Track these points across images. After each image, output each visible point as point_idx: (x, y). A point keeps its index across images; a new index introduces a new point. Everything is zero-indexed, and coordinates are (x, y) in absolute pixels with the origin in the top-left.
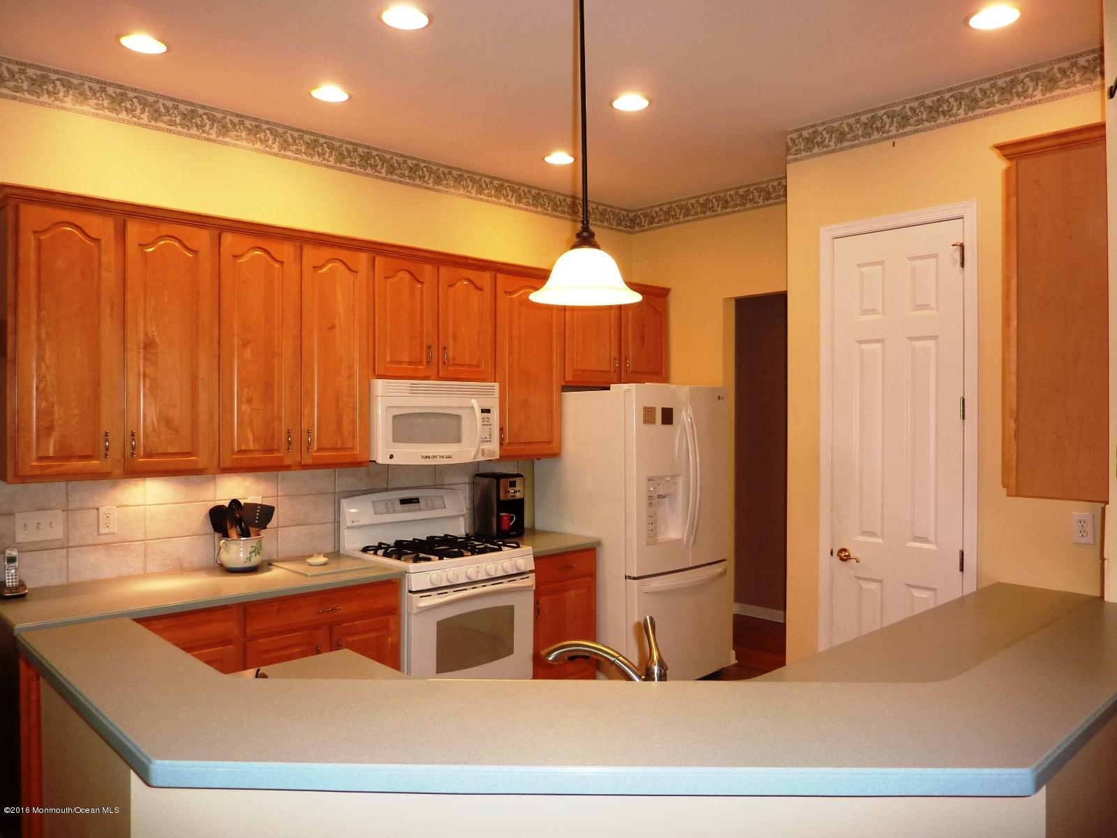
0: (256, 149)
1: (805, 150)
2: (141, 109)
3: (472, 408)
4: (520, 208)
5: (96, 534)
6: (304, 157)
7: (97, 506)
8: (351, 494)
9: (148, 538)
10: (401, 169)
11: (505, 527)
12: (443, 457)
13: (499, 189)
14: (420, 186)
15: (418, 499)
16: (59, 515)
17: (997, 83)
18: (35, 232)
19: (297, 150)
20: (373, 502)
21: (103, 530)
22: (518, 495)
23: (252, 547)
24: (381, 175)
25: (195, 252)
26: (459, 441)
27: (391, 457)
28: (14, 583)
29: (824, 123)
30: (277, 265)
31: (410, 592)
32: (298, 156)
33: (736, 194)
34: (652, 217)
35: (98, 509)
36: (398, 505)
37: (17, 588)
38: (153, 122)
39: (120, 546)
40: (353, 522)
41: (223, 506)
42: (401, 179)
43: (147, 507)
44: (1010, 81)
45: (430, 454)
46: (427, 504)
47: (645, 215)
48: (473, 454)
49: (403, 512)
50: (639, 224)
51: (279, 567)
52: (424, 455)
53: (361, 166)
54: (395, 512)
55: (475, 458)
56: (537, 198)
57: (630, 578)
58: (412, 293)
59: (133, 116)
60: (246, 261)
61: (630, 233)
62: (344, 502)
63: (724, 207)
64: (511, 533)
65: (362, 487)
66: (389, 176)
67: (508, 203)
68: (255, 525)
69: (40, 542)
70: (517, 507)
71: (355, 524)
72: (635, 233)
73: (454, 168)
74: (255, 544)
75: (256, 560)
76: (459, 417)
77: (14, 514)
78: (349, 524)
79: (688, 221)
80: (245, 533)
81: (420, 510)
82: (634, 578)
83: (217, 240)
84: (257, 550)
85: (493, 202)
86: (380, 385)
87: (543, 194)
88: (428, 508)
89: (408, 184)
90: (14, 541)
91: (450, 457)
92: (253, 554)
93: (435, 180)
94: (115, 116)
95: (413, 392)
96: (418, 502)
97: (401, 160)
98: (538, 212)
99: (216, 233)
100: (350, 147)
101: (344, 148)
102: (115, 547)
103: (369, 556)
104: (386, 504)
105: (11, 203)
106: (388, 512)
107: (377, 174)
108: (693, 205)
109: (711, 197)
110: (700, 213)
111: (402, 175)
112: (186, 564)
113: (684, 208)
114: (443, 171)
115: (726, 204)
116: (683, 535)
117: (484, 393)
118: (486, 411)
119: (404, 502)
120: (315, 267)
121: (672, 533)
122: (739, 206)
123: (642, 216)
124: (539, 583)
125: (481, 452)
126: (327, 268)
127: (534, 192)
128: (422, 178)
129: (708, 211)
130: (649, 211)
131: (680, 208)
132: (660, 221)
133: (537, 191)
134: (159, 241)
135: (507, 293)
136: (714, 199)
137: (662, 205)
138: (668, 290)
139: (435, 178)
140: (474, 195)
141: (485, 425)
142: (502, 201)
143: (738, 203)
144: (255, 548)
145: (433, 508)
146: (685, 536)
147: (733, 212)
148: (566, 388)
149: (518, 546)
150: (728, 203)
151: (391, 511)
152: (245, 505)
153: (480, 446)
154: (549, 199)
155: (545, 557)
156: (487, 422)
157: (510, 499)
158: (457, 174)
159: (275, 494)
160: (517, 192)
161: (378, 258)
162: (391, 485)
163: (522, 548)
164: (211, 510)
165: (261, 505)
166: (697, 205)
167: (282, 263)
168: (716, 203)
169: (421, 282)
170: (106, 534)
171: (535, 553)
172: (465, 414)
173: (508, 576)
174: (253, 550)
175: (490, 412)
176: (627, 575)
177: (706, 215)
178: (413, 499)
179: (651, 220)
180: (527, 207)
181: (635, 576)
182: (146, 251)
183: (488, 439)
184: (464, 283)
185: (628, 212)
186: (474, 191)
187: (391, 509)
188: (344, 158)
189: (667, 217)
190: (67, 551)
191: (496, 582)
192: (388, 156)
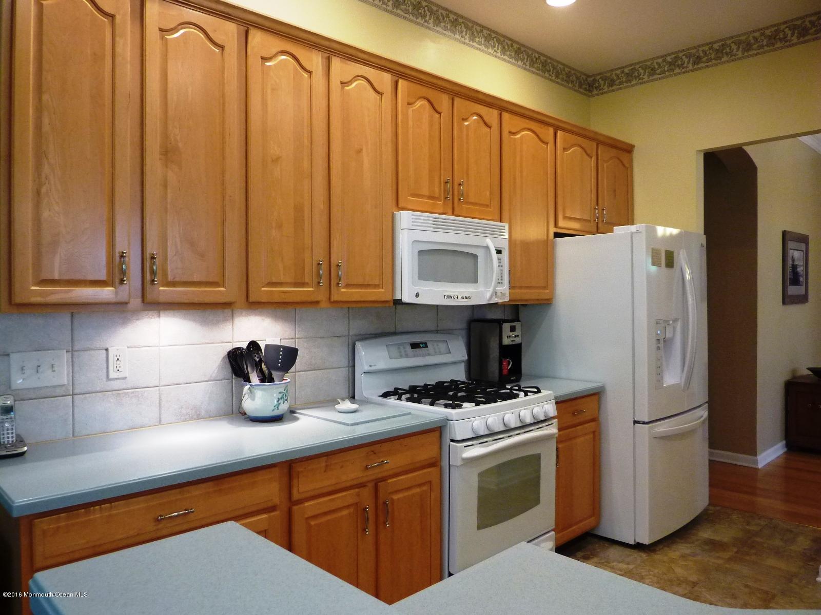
3: (487, 248)
4: (504, 60)
5: (105, 380)
7: (107, 346)
8: (366, 337)
9: (162, 384)
10: (405, 5)
11: (505, 372)
12: (463, 297)
13: (488, 38)
14: (422, 26)
15: (426, 344)
16: (65, 357)
20: (387, 346)
21: (112, 375)
22: (518, 340)
23: (280, 393)
24: (388, 8)
25: (222, 47)
26: (475, 281)
27: (417, 295)
28: (10, 439)
30: (306, 75)
31: (452, 441)
33: (710, 49)
34: (612, 80)
35: (107, 350)
36: (409, 348)
37: (14, 445)
39: (133, 393)
40: (371, 366)
41: (239, 349)
42: (405, 15)
43: (161, 348)
45: (452, 294)
46: (434, 349)
47: (604, 79)
48: (488, 295)
49: (415, 356)
50: (598, 88)
52: (447, 294)
54: (407, 356)
55: (489, 301)
56: (518, 52)
57: (638, 422)
58: (431, 125)
60: (274, 65)
61: (589, 96)
63: (695, 63)
64: (512, 379)
65: (372, 330)
66: (395, 10)
67: (495, 53)
68: (278, 369)
69: (40, 388)
70: (514, 353)
71: (373, 368)
72: (594, 96)
73: (451, 12)
74: (282, 390)
75: (284, 407)
76: (475, 257)
77: (8, 355)
78: (367, 368)
79: (653, 80)
80: (266, 378)
81: (429, 355)
82: (644, 423)
83: (243, 37)
84: (284, 397)
85: (483, 51)
86: (404, 218)
87: (522, 49)
88: (436, 354)
89: (410, 21)
90: (10, 387)
91: (469, 298)
92: (281, 401)
93: (435, 20)
95: (437, 226)
96: (426, 346)
98: (519, 66)
99: (243, 29)
102: (126, 394)
103: (392, 401)
104: (399, 348)
106: (401, 356)
107: (384, 6)
108: (659, 64)
109: (680, 55)
110: (667, 71)
111: (406, 11)
112: (203, 413)
113: (649, 68)
114: (441, 13)
115: (698, 60)
116: (681, 379)
117: (496, 234)
118: (499, 252)
119: (415, 346)
120: (342, 83)
121: (673, 378)
122: (713, 60)
123: (600, 80)
124: (560, 429)
125: (495, 293)
126: (354, 85)
127: (515, 46)
128: (423, 17)
129: (677, 69)
130: (608, 75)
131: (645, 68)
132: (621, 83)
133: (518, 46)
134: (182, 28)
135: (511, 133)
136: (684, 57)
137: (623, 67)
138: (633, 147)
139: (435, 18)
140: (467, 41)
141: (499, 266)
142: (490, 50)
143: (713, 57)
144: (282, 394)
145: (440, 353)
146: (683, 380)
147: (707, 66)
148: (557, 235)
149: (539, 391)
150: (701, 59)
151: (404, 355)
152: (267, 346)
153: (495, 287)
154: (528, 56)
155: (561, 403)
156: (499, 262)
157: (511, 343)
158: (453, 18)
159: (293, 336)
160: (502, 44)
161: (401, 82)
162: (400, 329)
163: (544, 393)
164: (229, 353)
165: (284, 347)
166: (665, 64)
167: (310, 72)
168: (686, 60)
169: (439, 113)
170: (117, 379)
171: (556, 398)
172: (480, 254)
173: (537, 423)
174: (280, 396)
175: (501, 253)
176: (636, 419)
177: (675, 72)
178: (423, 343)
179: (612, 83)
180: (511, 60)
181: (646, 420)
182: (167, 37)
183: (500, 281)
184: (475, 118)
185: (588, 76)
186: (467, 37)
187: (403, 353)
189: (630, 78)
190: (73, 399)
191: (527, 430)
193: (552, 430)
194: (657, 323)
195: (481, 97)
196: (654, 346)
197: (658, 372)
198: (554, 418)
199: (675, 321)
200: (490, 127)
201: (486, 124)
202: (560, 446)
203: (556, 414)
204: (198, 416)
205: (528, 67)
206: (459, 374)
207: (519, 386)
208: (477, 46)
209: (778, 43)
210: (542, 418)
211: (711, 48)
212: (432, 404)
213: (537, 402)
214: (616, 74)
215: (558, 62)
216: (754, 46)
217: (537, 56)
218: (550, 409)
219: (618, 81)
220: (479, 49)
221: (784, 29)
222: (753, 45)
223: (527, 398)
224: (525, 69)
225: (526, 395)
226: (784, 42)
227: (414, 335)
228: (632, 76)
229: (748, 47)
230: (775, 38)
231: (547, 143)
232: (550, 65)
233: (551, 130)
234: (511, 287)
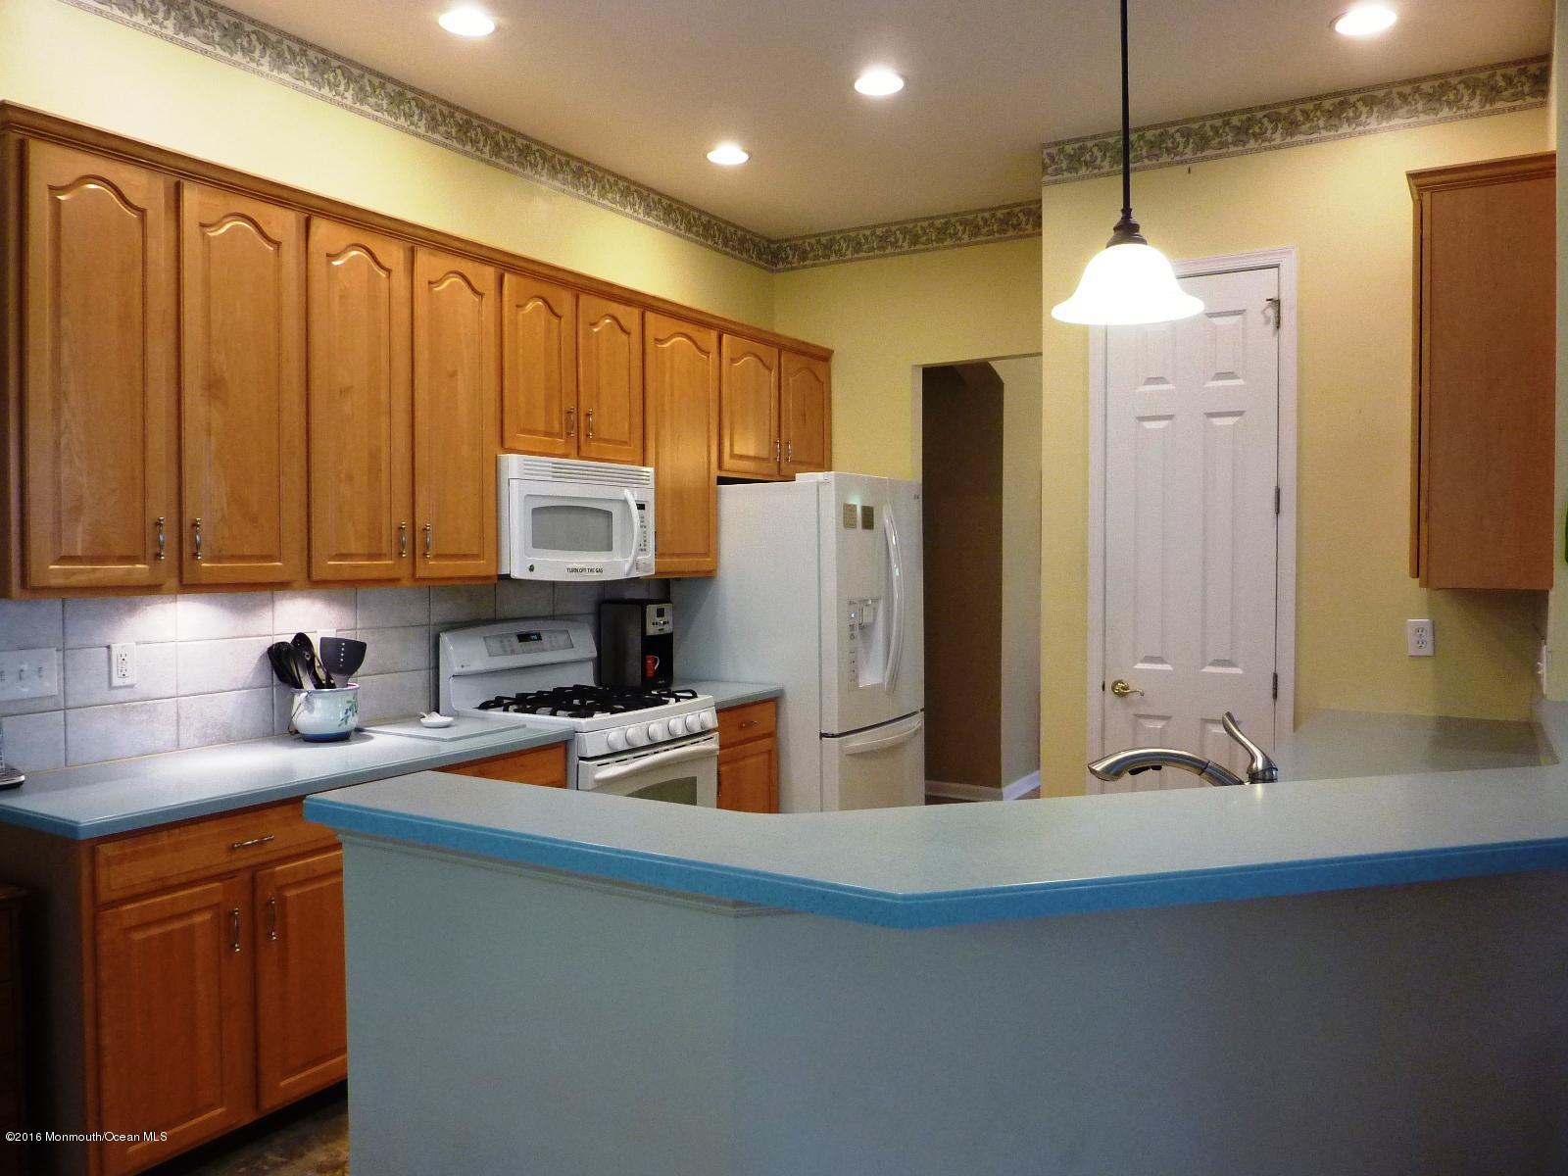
0: (322, 96)
1: (1069, 170)
2: (165, 12)
3: (625, 502)
4: (649, 223)
5: (105, 685)
6: (386, 116)
7: (107, 642)
8: (453, 626)
9: (181, 693)
10: (509, 150)
11: (650, 673)
12: (592, 571)
13: (626, 193)
14: (532, 179)
15: (539, 635)
16: (55, 656)
17: (1323, 104)
18: (51, 188)
19: (377, 105)
20: (485, 638)
21: (117, 681)
22: (668, 629)
23: (348, 702)
24: (484, 156)
25: (277, 244)
26: (609, 547)
27: (532, 569)
29: (1094, 137)
30: (383, 274)
31: (582, 759)
32: (379, 114)
33: (930, 226)
34: (804, 252)
35: (108, 647)
36: (515, 640)
38: (182, 34)
39: (142, 706)
40: (463, 666)
41: (284, 643)
42: (508, 164)
43: (179, 644)
44: (1338, 103)
45: (578, 566)
46: (551, 642)
47: (794, 249)
48: (627, 567)
49: (524, 652)
50: (785, 260)
51: (383, 733)
52: (571, 566)
53: (459, 140)
54: (513, 652)
55: (628, 575)
56: (668, 210)
57: (826, 735)
58: (548, 332)
59: (153, 22)
60: (344, 264)
61: (773, 271)
62: (445, 639)
63: (912, 243)
64: (660, 681)
65: (462, 616)
66: (494, 159)
67: (635, 214)
68: (341, 671)
69: (22, 701)
70: (662, 647)
71: (465, 669)
72: (779, 271)
73: (572, 157)
74: (350, 698)
75: (353, 722)
76: (609, 514)
78: (457, 670)
79: (858, 259)
80: (326, 684)
81: (544, 650)
82: (833, 736)
83: (303, 230)
84: (353, 708)
85: (618, 212)
86: (513, 464)
87: (675, 206)
88: (553, 649)
89: (517, 173)
91: (600, 571)
92: (350, 713)
93: (549, 170)
94: (128, 18)
95: (558, 475)
96: (540, 638)
97: (508, 136)
98: (669, 232)
99: (303, 217)
100: (446, 111)
101: (437, 111)
102: (134, 707)
103: (496, 714)
104: (502, 642)
105: (14, 137)
106: (505, 653)
107: (479, 153)
108: (866, 238)
109: (894, 228)
110: (877, 249)
111: (509, 160)
112: (234, 733)
113: (853, 241)
114: (559, 160)
115: (915, 239)
116: (884, 677)
117: (637, 481)
118: (641, 507)
119: (524, 638)
120: (430, 283)
121: (873, 676)
122: (935, 242)
123: (788, 249)
124: (722, 747)
125: (636, 565)
126: (445, 284)
127: (665, 202)
128: (533, 166)
129: (890, 247)
130: (799, 242)
131: (848, 240)
132: (816, 257)
133: (668, 202)
134: (228, 222)
135: (657, 340)
136: (899, 231)
137: (819, 235)
138: (831, 352)
139: (550, 168)
140: (596, 198)
141: (641, 527)
142: (628, 210)
143: (934, 238)
144: (350, 704)
145: (559, 648)
146: (886, 680)
147: (927, 250)
148: (722, 481)
149: (695, 696)
150: (919, 238)
151: (510, 651)
152: (323, 640)
153: (636, 556)
154: (682, 214)
155: (722, 711)
156: (642, 522)
157: (659, 633)
158: (576, 166)
159: (353, 626)
160: (645, 200)
161: (507, 277)
162: (500, 615)
163: (701, 698)
164: (270, 650)
165: (348, 642)
166: (873, 238)
167: (389, 271)
168: (901, 237)
169: (559, 317)
170: (121, 687)
171: (716, 705)
172: (616, 511)
173: (692, 736)
174: (348, 706)
175: (644, 509)
176: (823, 732)
177: (887, 251)
178: (533, 635)
179: (804, 256)
180: (658, 223)
181: (836, 732)
182: (209, 234)
183: (643, 547)
184: (608, 321)
185: (770, 241)
186: (595, 192)
187: (508, 649)
188: (437, 125)
189: (828, 252)
190: (65, 714)
191: (680, 744)
192: (492, 129)
193: (712, 745)
194: (850, 603)
195: (615, 291)
196: (846, 632)
197: (852, 668)
198: (714, 730)
199: (876, 600)
200: (628, 334)
201: (623, 330)
202: (723, 769)
203: (717, 725)
204: (228, 737)
205: (682, 232)
206: (586, 677)
207: (669, 691)
208: (610, 204)
209: (1011, 231)
210: (698, 729)
211: (932, 225)
212: (553, 714)
213: (691, 710)
214: (809, 244)
215: (728, 223)
216: (983, 231)
217: (696, 215)
218: (709, 718)
219: (813, 254)
220: (612, 209)
222: (982, 229)
223: (678, 704)
224: (680, 236)
225: (677, 700)
226: (1017, 231)
227: (521, 623)
228: (830, 249)
229: (976, 231)
230: (1007, 224)
231: (707, 353)
232: (715, 227)
233: (714, 334)
234: (658, 555)
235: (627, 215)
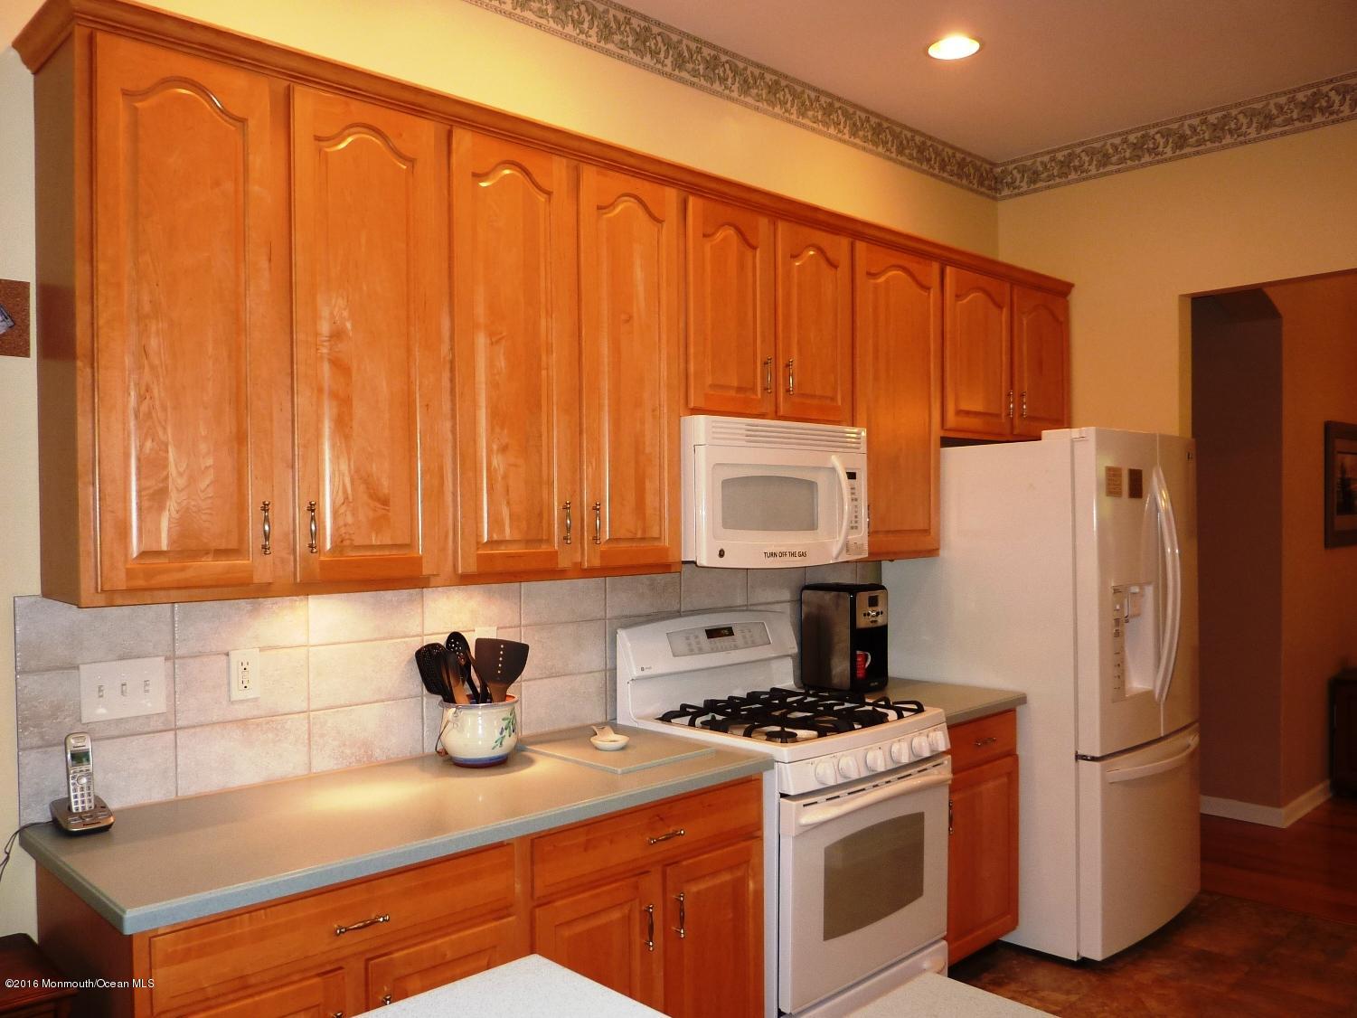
3: (833, 469)
4: (855, 145)
5: (225, 702)
6: (552, 24)
7: (228, 648)
8: (633, 620)
9: (313, 707)
10: (694, 62)
11: (860, 674)
12: (793, 554)
13: (828, 111)
14: (721, 95)
15: (730, 629)
16: (156, 668)
18: (126, 93)
19: (541, 10)
20: (668, 634)
21: (237, 694)
22: (880, 620)
23: (503, 719)
24: (666, 69)
25: (412, 161)
26: (812, 526)
27: (722, 554)
28: (87, 805)
30: (542, 198)
31: (783, 796)
32: (543, 21)
33: (1201, 123)
34: (1036, 172)
35: (227, 654)
36: (703, 637)
37: (92, 814)
39: (268, 723)
40: (643, 669)
41: (434, 646)
42: (693, 79)
43: (311, 649)
45: (777, 550)
46: (744, 637)
47: (1022, 171)
48: (835, 550)
49: (713, 651)
50: (1011, 185)
51: (548, 755)
52: (769, 550)
53: (636, 50)
54: (701, 651)
55: (836, 558)
56: (877, 130)
57: (1084, 758)
58: (742, 267)
60: (493, 186)
61: (996, 198)
62: (622, 635)
63: (1177, 147)
64: (872, 684)
65: (644, 607)
66: (677, 72)
67: (840, 135)
68: (494, 678)
69: (125, 720)
70: (874, 641)
71: (647, 673)
72: (1004, 197)
73: (768, 69)
74: (506, 714)
75: (511, 742)
76: (811, 485)
77: (77, 668)
78: (636, 673)
80: (480, 698)
81: (736, 648)
82: (1094, 759)
83: (444, 142)
84: (512, 725)
85: (819, 132)
86: (699, 428)
87: (884, 125)
88: (747, 646)
89: (702, 88)
90: (80, 720)
91: (803, 555)
92: (506, 733)
93: (741, 85)
95: (753, 439)
96: (731, 633)
97: (693, 46)
98: (878, 155)
99: (444, 128)
100: (621, 16)
101: (611, 17)
102: (258, 725)
103: (679, 729)
104: (688, 638)
105: (81, 29)
106: (691, 652)
107: (659, 66)
108: (1115, 147)
109: (1152, 132)
110: (1130, 159)
111: (695, 73)
112: (377, 753)
113: (1099, 152)
114: (752, 73)
115: (1181, 141)
116: (1155, 682)
117: (841, 445)
118: (852, 476)
119: (712, 633)
120: (599, 208)
121: (1142, 680)
122: (1208, 143)
123: (1015, 172)
124: (954, 771)
125: (847, 547)
126: (619, 209)
127: (873, 120)
128: (723, 80)
129: (1147, 155)
130: (1029, 163)
131: (1091, 153)
132: (1050, 178)
133: (877, 121)
134: (351, 135)
135: (870, 275)
136: (1159, 135)
137: (1054, 151)
138: (1069, 286)
139: (742, 82)
140: (794, 117)
141: (856, 500)
142: (832, 131)
143: (1207, 138)
144: (507, 722)
145: (754, 645)
146: (1159, 683)
147: (1198, 153)
148: (947, 442)
149: (920, 710)
150: (1186, 140)
151: (696, 651)
152: (479, 642)
153: (847, 535)
154: (893, 135)
155: (956, 728)
156: (853, 494)
157: (871, 625)
158: (771, 80)
159: (516, 622)
160: (851, 119)
161: (691, 200)
162: (686, 606)
163: (930, 712)
164: (418, 652)
165: (506, 643)
166: (1125, 146)
167: (549, 193)
168: (1161, 141)
169: (754, 248)
170: (242, 701)
171: (948, 719)
172: (822, 480)
173: (919, 763)
174: (504, 724)
175: (855, 478)
176: (1080, 752)
177: (1143, 160)
178: (725, 629)
179: (1035, 177)
180: (866, 145)
181: (1098, 754)
182: (328, 150)
183: (854, 525)
184: (812, 253)
185: (994, 165)
186: (794, 110)
187: (695, 646)
188: (611, 33)
189: (1065, 170)
190: (176, 734)
191: (903, 774)
192: (675, 38)
193: (943, 772)
194: (1115, 591)
195: (821, 217)
196: (1111, 630)
197: (1116, 668)
198: (944, 753)
199: (1144, 586)
200: (835, 267)
201: (829, 261)
202: (955, 798)
203: (949, 747)
204: (370, 758)
205: (894, 155)
206: (784, 677)
207: (887, 700)
208: (810, 124)
209: (1317, 116)
210: (927, 754)
211: (1204, 122)
212: (748, 734)
213: (921, 729)
214: (1042, 163)
215: (945, 144)
216: (1276, 120)
217: (909, 135)
218: (941, 740)
219: (1046, 174)
220: (813, 130)
221: (1327, 92)
222: (1274, 119)
223: (902, 722)
224: (890, 159)
225: (900, 716)
226: (1327, 114)
227: (714, 615)
228: (1069, 166)
229: (1267, 121)
230: (1312, 108)
231: (927, 288)
232: (931, 149)
233: (936, 266)
234: (872, 533)
235: (830, 136)
